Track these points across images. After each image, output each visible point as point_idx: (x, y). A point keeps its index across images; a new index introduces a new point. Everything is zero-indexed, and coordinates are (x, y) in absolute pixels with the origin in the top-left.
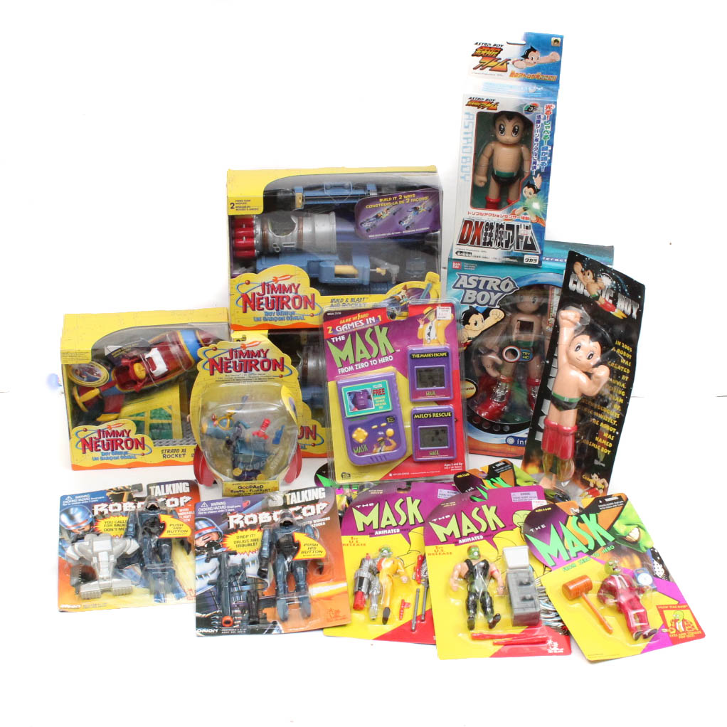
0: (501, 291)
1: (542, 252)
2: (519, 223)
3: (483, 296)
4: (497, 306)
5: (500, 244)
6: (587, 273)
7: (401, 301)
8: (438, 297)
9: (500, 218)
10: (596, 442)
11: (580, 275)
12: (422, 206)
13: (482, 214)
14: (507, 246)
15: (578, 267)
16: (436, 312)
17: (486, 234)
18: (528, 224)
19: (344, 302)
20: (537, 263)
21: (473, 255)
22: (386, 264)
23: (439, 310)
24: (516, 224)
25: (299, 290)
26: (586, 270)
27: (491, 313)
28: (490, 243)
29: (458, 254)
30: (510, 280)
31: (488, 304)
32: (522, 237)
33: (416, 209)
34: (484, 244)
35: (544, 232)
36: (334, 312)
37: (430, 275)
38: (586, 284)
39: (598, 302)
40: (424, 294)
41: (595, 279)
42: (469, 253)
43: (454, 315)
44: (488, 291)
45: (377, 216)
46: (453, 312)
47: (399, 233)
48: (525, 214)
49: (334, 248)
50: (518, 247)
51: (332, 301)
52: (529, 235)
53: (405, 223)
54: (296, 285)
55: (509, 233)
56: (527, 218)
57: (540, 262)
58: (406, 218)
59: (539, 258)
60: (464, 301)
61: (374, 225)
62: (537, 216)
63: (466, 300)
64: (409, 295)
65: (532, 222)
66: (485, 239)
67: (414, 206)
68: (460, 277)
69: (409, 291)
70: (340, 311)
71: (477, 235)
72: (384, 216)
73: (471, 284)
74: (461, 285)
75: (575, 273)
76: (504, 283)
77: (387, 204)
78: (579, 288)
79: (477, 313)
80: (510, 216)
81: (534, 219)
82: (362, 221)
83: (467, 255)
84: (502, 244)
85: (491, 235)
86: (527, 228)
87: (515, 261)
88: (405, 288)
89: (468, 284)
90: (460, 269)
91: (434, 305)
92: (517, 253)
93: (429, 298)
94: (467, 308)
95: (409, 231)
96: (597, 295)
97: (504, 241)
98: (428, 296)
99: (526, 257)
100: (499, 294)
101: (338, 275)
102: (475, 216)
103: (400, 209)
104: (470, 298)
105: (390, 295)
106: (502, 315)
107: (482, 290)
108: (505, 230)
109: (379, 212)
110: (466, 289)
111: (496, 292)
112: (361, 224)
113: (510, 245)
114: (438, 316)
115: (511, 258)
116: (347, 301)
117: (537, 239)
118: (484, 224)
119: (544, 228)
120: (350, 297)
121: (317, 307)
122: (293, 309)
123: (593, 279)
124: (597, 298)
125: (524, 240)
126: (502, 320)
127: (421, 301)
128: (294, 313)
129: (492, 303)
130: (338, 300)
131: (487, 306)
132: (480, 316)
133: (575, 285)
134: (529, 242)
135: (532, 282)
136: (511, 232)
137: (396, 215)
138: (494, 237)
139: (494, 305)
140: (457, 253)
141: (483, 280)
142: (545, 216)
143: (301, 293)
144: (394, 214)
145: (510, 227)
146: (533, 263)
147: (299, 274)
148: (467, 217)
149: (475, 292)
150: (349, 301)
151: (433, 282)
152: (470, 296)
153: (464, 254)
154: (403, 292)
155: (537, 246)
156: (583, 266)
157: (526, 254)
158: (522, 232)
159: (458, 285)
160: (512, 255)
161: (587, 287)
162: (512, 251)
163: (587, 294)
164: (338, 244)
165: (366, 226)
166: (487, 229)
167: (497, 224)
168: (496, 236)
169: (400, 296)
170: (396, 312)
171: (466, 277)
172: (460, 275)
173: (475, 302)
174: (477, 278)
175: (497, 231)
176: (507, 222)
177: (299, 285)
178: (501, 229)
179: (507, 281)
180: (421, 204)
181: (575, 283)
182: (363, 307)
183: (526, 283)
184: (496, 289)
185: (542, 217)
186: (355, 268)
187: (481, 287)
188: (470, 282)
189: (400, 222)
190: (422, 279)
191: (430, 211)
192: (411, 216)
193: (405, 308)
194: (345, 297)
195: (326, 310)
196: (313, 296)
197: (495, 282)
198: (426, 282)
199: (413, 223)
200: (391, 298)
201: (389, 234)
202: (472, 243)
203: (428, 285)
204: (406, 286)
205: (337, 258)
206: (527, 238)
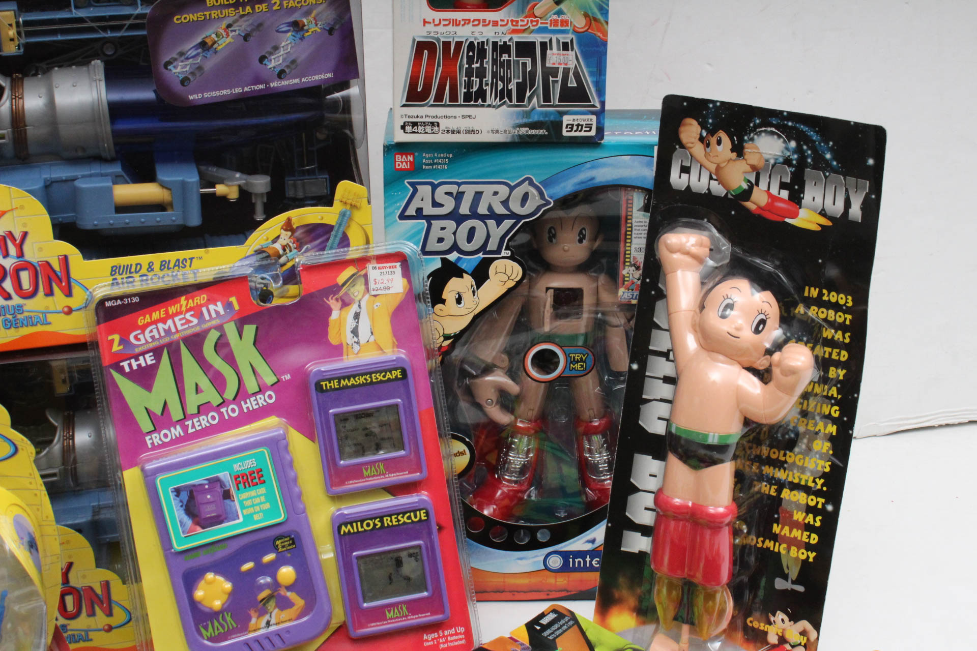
0: (513, 215)
1: (603, 103)
2: (544, 37)
3: (472, 232)
4: (504, 253)
5: (504, 95)
6: (713, 140)
7: (283, 260)
8: (368, 242)
9: (499, 29)
10: (775, 538)
11: (698, 149)
12: (311, 18)
13: (456, 23)
14: (521, 98)
15: (691, 131)
16: (366, 276)
17: (469, 73)
18: (567, 38)
19: (144, 271)
20: (593, 133)
21: (442, 127)
22: (238, 175)
23: (374, 272)
24: (538, 38)
25: (26, 248)
26: (712, 132)
27: (492, 270)
28: (481, 94)
29: (408, 129)
30: (531, 183)
31: (483, 248)
32: (554, 72)
33: (297, 26)
34: (468, 97)
35: (605, 53)
36: (121, 298)
37: (344, 188)
38: (713, 167)
39: (749, 205)
40: (334, 239)
41: (738, 150)
42: (433, 124)
43: (410, 282)
44: (483, 218)
45: (203, 45)
46: (407, 272)
47: (261, 87)
48: (560, 13)
49: (108, 145)
50: (547, 98)
51: (114, 270)
52: (572, 64)
53: (275, 62)
54: (18, 236)
55: (524, 65)
56: (564, 23)
57: (600, 130)
58: (276, 48)
59: (598, 122)
60: (428, 249)
61: (200, 68)
62: (586, 15)
63: (432, 245)
64: (300, 244)
65: (575, 31)
66: (469, 85)
67: (291, 19)
68: (415, 191)
69: (298, 234)
70: (135, 295)
71: (449, 76)
72: (223, 43)
73: (441, 205)
74: (419, 210)
75: (682, 146)
76: (519, 192)
77: (225, 12)
78: (699, 182)
79: (459, 273)
80: (523, 22)
81: (580, 23)
82: (167, 59)
83: (428, 129)
84: (510, 92)
85: (481, 73)
86: (566, 46)
87: (542, 132)
88: (288, 226)
89: (435, 204)
90: (415, 169)
91: (362, 262)
92: (546, 114)
93: (348, 245)
94: (435, 264)
95: (285, 83)
96: (745, 186)
97: (512, 86)
98: (345, 242)
99: (567, 120)
100: (508, 223)
101: (123, 208)
102: (441, 29)
103: (260, 25)
104: (440, 240)
105: (257, 247)
106: (515, 271)
107: (465, 218)
108: (513, 57)
109: (209, 34)
110: (429, 218)
111: (499, 219)
112: (166, 65)
113: (528, 94)
114: (372, 285)
115: (532, 126)
116: (150, 268)
117: (591, 74)
118: (465, 47)
119: (605, 44)
120: (156, 258)
121: (76, 290)
122: (16, 300)
123: (732, 150)
124: (747, 194)
125: (560, 78)
126: (519, 283)
127: (328, 256)
128: (19, 308)
129: (492, 245)
130: (128, 268)
131: (481, 255)
132: (468, 280)
133: (685, 176)
134: (572, 83)
135: (583, 183)
136: (528, 61)
137: (251, 39)
138: (489, 77)
139: (498, 251)
140: (403, 127)
141: (469, 191)
142: (604, 11)
143: (32, 254)
144: (246, 38)
145: (526, 49)
146: (583, 134)
147: (22, 207)
148: (422, 33)
149: (451, 224)
150: (157, 267)
151: (354, 207)
152: (442, 234)
153: (421, 129)
154: (286, 238)
155: (592, 91)
156: (703, 125)
157: (566, 113)
158: (555, 58)
159: (411, 211)
160: (535, 118)
161: (717, 175)
162: (533, 109)
163: (718, 189)
164: (115, 134)
165: (179, 70)
166: (470, 60)
167: (495, 44)
168: (494, 75)
169: (278, 246)
170: (274, 287)
171: (429, 188)
172: (413, 185)
173: (455, 247)
174: (454, 189)
175: (494, 61)
176: (517, 38)
177: (25, 235)
178: (505, 57)
179: (526, 187)
180: (307, 13)
181: (685, 170)
182: (191, 280)
183: (567, 187)
184: (500, 210)
185: (599, 16)
186: (163, 185)
187: (464, 209)
188: (438, 200)
189: (262, 59)
190: (328, 201)
191: (331, 31)
192: (287, 42)
193: (291, 277)
194: (144, 259)
195: (99, 294)
196: (65, 260)
197: (496, 193)
198: (337, 206)
199: (293, 62)
200: (259, 252)
201: (238, 90)
202: (439, 97)
203: (343, 214)
204: (289, 220)
205: (117, 169)
206: (566, 71)
